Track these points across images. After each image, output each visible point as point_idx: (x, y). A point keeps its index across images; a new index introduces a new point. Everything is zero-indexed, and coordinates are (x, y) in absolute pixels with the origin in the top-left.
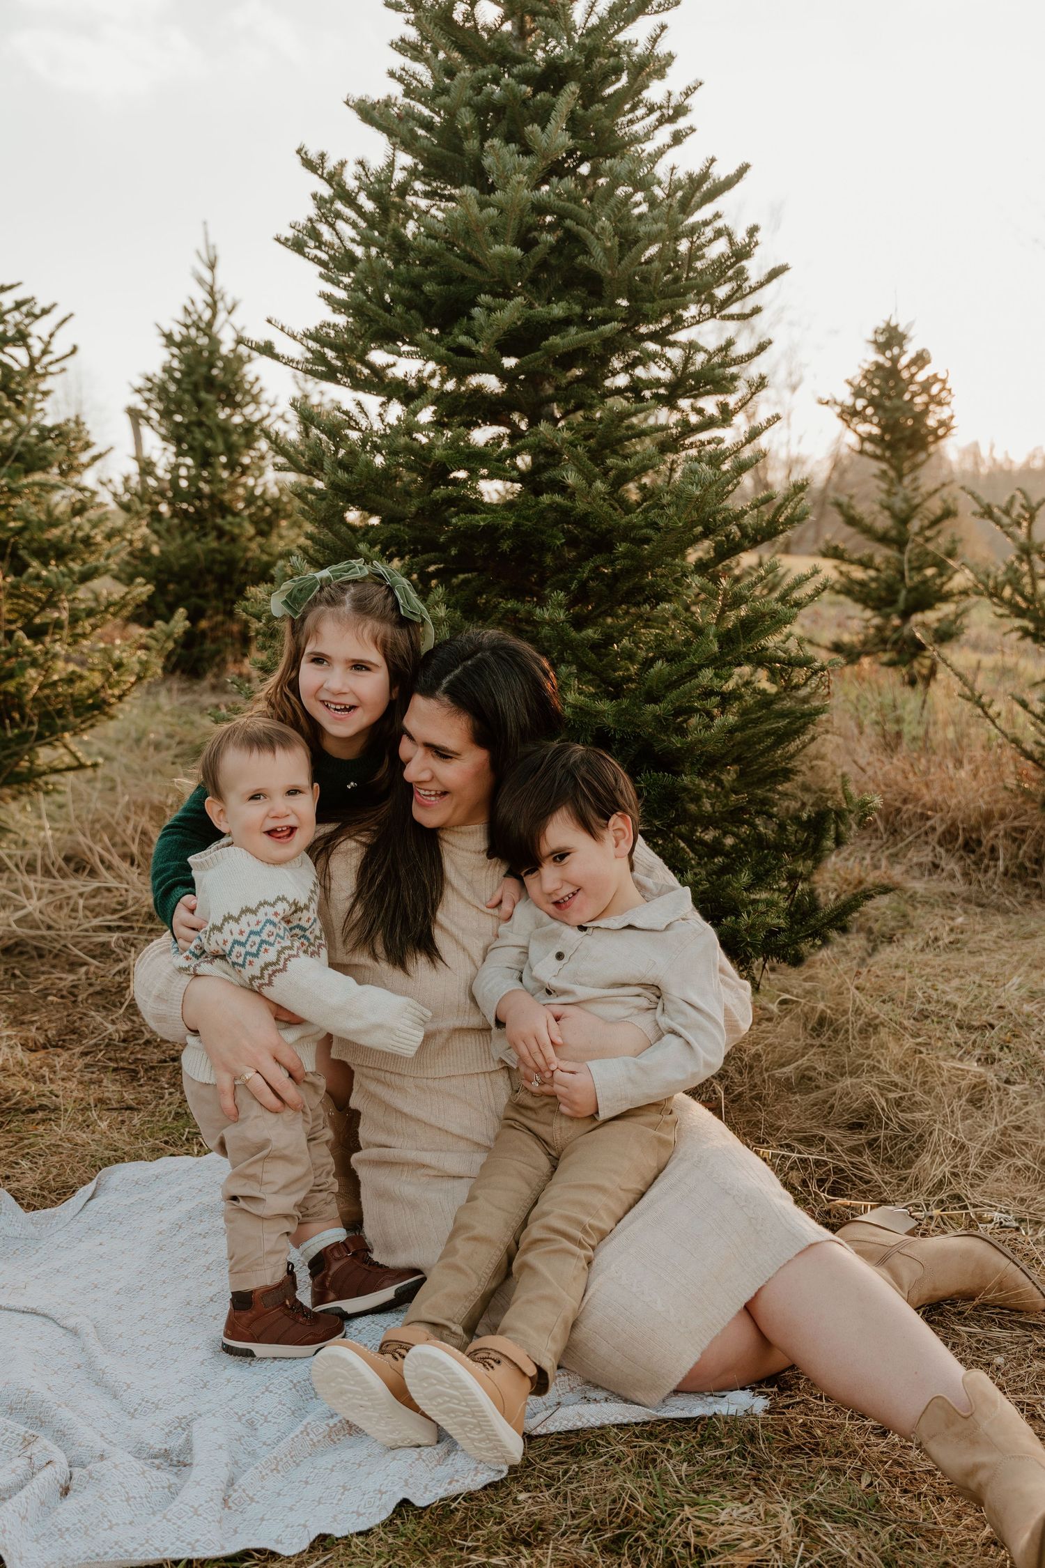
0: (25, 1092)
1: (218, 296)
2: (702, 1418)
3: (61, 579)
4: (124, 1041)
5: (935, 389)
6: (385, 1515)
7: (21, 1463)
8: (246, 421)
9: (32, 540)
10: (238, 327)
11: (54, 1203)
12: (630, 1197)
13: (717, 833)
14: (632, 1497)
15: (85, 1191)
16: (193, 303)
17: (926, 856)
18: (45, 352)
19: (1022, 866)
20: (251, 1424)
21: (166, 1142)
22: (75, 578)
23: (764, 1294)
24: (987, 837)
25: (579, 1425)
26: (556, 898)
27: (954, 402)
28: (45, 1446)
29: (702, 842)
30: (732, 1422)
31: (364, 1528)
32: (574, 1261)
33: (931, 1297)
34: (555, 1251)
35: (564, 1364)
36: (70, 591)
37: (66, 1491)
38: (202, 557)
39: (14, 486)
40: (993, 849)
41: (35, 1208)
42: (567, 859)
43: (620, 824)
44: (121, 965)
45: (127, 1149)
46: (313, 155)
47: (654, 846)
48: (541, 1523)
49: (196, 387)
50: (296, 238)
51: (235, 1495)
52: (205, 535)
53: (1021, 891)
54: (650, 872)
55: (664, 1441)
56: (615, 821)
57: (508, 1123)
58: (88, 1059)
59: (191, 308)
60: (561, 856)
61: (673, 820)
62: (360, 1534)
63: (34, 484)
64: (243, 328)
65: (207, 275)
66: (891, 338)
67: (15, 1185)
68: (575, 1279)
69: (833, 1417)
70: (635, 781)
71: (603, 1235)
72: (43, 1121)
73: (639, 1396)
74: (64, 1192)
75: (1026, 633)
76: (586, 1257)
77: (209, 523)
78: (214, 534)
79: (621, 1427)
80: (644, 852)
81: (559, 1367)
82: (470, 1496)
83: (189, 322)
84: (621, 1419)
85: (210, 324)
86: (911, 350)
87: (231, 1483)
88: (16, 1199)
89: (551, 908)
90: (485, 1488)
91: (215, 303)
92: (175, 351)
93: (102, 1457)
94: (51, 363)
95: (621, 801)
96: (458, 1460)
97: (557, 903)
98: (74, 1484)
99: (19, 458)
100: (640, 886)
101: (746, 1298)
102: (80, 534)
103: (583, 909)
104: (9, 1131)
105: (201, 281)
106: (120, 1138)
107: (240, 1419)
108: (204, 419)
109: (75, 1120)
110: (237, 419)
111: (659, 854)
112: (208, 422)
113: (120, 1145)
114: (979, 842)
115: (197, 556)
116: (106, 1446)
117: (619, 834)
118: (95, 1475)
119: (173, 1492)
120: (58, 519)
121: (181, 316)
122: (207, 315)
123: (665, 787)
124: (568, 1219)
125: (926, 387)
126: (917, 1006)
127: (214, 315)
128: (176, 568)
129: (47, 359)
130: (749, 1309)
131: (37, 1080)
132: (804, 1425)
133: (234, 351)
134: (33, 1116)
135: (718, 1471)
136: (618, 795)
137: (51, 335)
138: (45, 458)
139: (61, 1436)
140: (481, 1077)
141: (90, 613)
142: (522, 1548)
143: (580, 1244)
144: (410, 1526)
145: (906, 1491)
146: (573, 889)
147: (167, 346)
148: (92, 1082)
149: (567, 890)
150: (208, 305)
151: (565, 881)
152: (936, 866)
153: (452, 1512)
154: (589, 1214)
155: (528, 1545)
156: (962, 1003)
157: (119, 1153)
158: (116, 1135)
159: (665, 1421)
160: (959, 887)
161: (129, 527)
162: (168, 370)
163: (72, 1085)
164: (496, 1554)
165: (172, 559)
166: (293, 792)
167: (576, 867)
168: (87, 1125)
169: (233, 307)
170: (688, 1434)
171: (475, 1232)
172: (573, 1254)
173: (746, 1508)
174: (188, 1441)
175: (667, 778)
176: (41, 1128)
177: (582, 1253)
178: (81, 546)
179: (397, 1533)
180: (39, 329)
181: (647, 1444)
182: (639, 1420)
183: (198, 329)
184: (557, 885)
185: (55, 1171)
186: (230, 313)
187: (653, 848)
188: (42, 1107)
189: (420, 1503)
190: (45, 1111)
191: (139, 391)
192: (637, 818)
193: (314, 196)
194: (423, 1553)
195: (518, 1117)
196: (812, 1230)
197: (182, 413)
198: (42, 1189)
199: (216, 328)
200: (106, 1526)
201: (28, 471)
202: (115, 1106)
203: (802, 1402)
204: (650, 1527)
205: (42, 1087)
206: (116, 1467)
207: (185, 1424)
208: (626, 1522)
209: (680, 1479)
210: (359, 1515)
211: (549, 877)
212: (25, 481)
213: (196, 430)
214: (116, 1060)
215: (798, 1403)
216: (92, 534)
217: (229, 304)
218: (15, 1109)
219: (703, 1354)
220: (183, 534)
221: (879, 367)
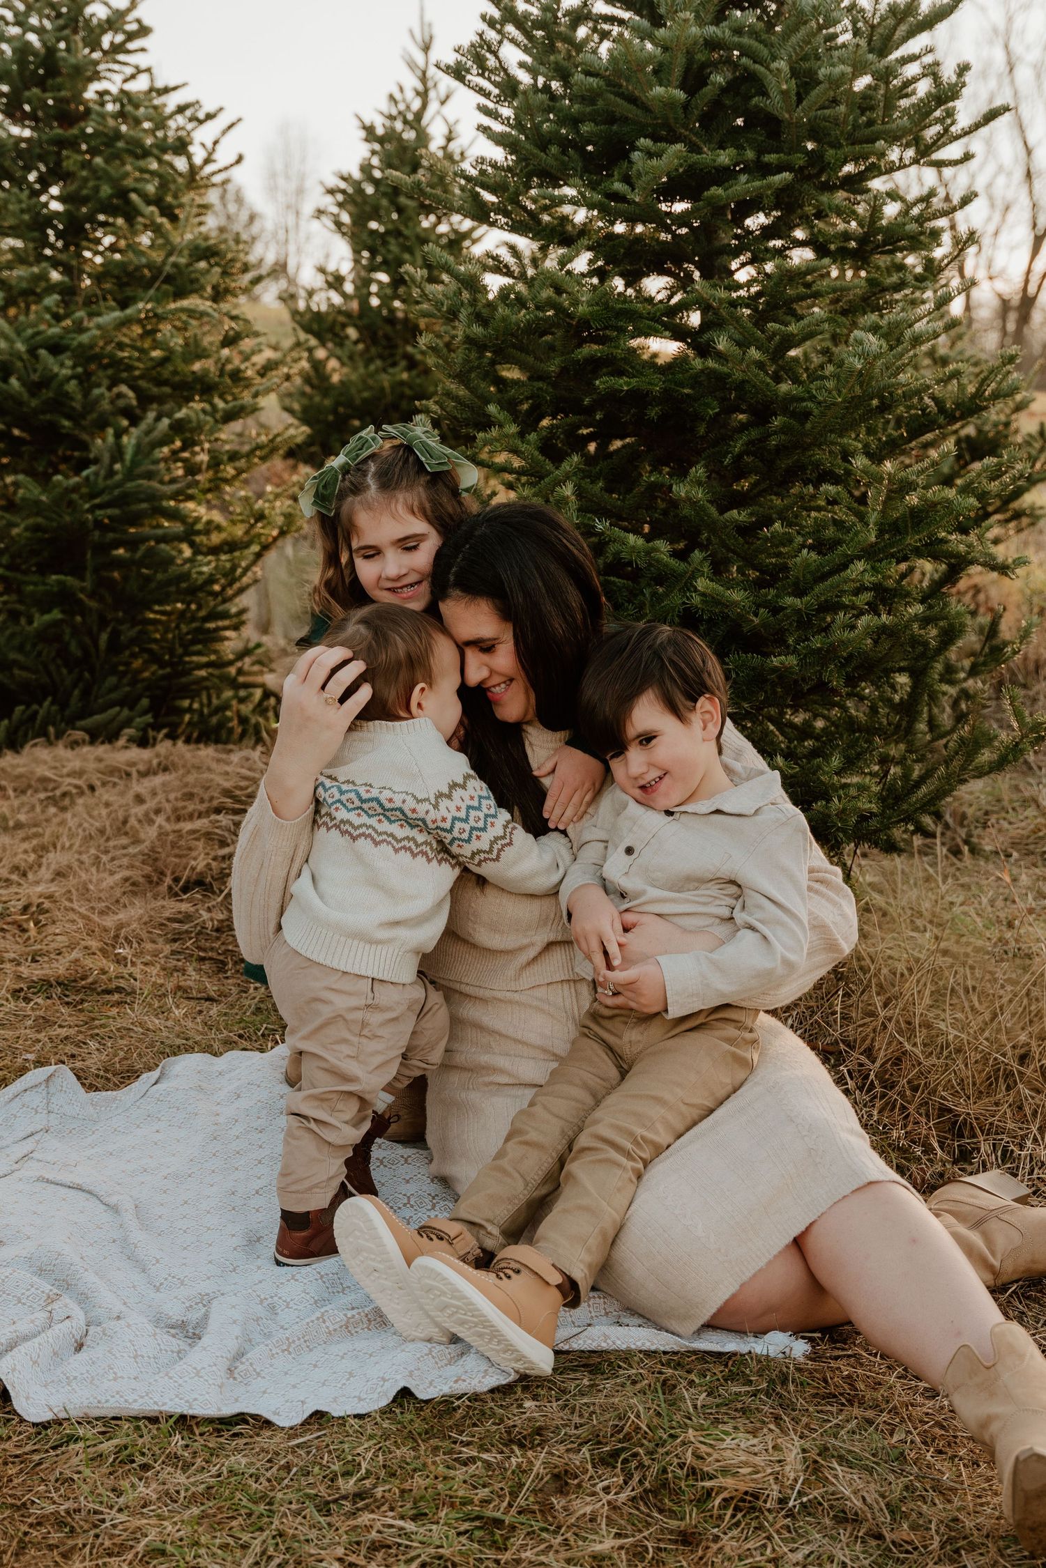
0: (103, 972)
1: (430, 84)
2: (735, 1354)
3: (202, 416)
4: (218, 930)
6: (384, 1402)
7: (42, 1316)
8: (455, 231)
9: (175, 373)
10: (451, 120)
11: (117, 1087)
12: (695, 1113)
13: (807, 716)
14: (638, 1416)
15: (148, 1077)
16: (401, 90)
18: (207, 161)
20: (272, 1309)
21: (241, 1036)
22: (218, 416)
23: (815, 1229)
25: (604, 1346)
26: (642, 782)
28: (67, 1304)
29: (791, 725)
30: (765, 1363)
31: (363, 1412)
32: (619, 1172)
33: (1028, 1270)
34: (600, 1161)
35: (602, 1286)
36: (212, 432)
37: (79, 1347)
38: (388, 390)
39: (160, 311)
41: (97, 1089)
42: (654, 742)
43: (708, 706)
44: (226, 851)
45: (198, 1038)
47: (742, 729)
48: (540, 1428)
50: (458, 63)
51: (241, 1367)
52: (394, 364)
54: (738, 755)
55: (689, 1372)
56: (703, 703)
57: (585, 1032)
58: (176, 946)
59: (398, 96)
60: (647, 739)
61: (762, 702)
62: (356, 1416)
63: (183, 310)
64: (457, 122)
65: (419, 58)
67: (78, 1064)
68: (619, 1190)
69: (884, 1374)
70: (723, 663)
71: (660, 1150)
72: (119, 1003)
73: (674, 1325)
74: (128, 1076)
76: (634, 1170)
77: (400, 351)
78: (403, 363)
79: (649, 1354)
80: (732, 734)
81: (594, 1289)
82: (475, 1397)
83: (394, 112)
84: (648, 1346)
85: (419, 115)
87: (239, 1355)
88: (79, 1078)
89: (638, 793)
90: (492, 1391)
91: (426, 91)
92: (377, 147)
93: (118, 1318)
94: (214, 173)
95: (709, 683)
96: (470, 1361)
97: (643, 788)
98: (88, 1341)
99: (169, 279)
100: (728, 770)
101: (796, 1232)
102: (229, 367)
103: (669, 794)
104: (81, 1011)
105: (412, 65)
106: (193, 1027)
107: (261, 1302)
108: (402, 228)
109: (150, 1005)
110: (443, 228)
111: (747, 737)
112: (406, 232)
113: (191, 1034)
115: (382, 389)
116: (123, 1308)
117: (707, 716)
118: (108, 1332)
119: (180, 1354)
120: (205, 350)
121: (385, 106)
122: (416, 104)
123: (754, 669)
124: (619, 1129)
127: (424, 106)
128: (358, 402)
129: (209, 169)
130: (798, 1243)
131: (118, 962)
132: (849, 1376)
133: (444, 148)
134: (108, 997)
135: (739, 1406)
136: (705, 676)
137: (216, 143)
138: (197, 280)
139: (84, 1299)
140: (566, 986)
141: (234, 456)
142: (515, 1448)
143: (629, 1155)
144: (408, 1416)
145: (940, 1452)
146: (659, 773)
147: (367, 140)
148: (176, 969)
149: (654, 774)
150: (418, 93)
151: (651, 765)
153: (455, 1409)
154: (644, 1126)
155: (522, 1446)
157: (190, 1043)
158: (190, 1024)
159: (695, 1352)
161: (288, 359)
162: (366, 168)
163: (154, 970)
164: (488, 1451)
165: (353, 391)
167: (663, 751)
168: (163, 1011)
169: (448, 97)
170: (718, 1369)
171: (527, 1138)
172: (619, 1165)
173: (755, 1441)
174: (206, 1317)
175: (756, 659)
176: (114, 1011)
177: (630, 1164)
178: (228, 381)
179: (394, 1420)
180: (203, 135)
181: (669, 1372)
182: (668, 1349)
183: (405, 122)
184: (644, 769)
185: (122, 1054)
186: (443, 103)
187: (742, 731)
188: (119, 990)
189: (422, 1395)
190: (122, 994)
191: (331, 192)
192: (725, 700)
194: (415, 1440)
195: (592, 1026)
196: (877, 1167)
197: (378, 219)
198: (106, 1071)
199: (425, 120)
200: (111, 1376)
201: (180, 294)
202: (195, 994)
203: (854, 1356)
204: (651, 1446)
205: (121, 969)
206: (129, 1326)
207: (206, 1300)
208: (628, 1438)
209: (695, 1407)
210: (360, 1399)
211: (635, 762)
212: (172, 306)
213: (392, 241)
214: (204, 950)
215: (849, 1356)
216: (243, 367)
217: (443, 95)
218: (91, 988)
219: (742, 1286)
220: (368, 362)
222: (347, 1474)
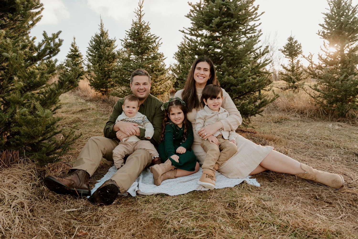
5: (298, 47)
17: (294, 114)
18: (158, 44)
19: (311, 116)
24: (305, 111)
27: (302, 48)
40: (306, 113)
46: (190, 3)
49: (182, 53)
50: (188, 16)
53: (311, 120)
59: (182, 42)
66: (291, 39)
75: (312, 77)
83: (182, 44)
86: (294, 40)
92: (180, 49)
114: (304, 112)
121: (180, 44)
125: (297, 46)
126: (290, 134)
130: (260, 165)
147: (178, 48)
152: (296, 116)
156: (298, 133)
160: (300, 119)
162: (179, 51)
166: (134, 108)
180: (157, 40)
193: (191, 10)
197: (180, 57)
221: (289, 44)
222: (181, 204)
